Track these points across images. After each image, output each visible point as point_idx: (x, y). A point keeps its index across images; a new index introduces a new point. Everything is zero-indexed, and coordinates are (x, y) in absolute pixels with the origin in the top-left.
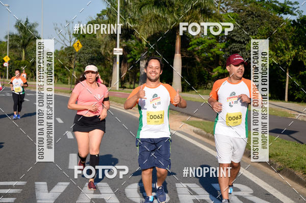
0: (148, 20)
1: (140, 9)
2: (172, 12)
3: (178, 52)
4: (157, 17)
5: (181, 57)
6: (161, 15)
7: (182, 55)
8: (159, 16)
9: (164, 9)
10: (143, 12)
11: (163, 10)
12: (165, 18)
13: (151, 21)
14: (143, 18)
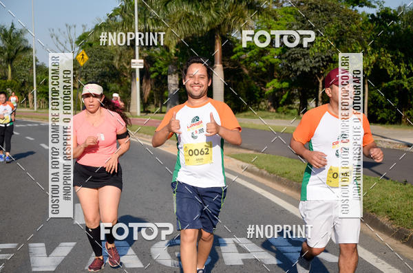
0: (176, 21)
1: (166, 5)
2: (209, 8)
3: (218, 63)
4: (188, 16)
5: (222, 68)
6: (193, 13)
7: (224, 66)
8: (191, 14)
9: (198, 4)
10: (169, 9)
11: (196, 6)
12: (199, 17)
13: (180, 22)
14: (169, 17)
